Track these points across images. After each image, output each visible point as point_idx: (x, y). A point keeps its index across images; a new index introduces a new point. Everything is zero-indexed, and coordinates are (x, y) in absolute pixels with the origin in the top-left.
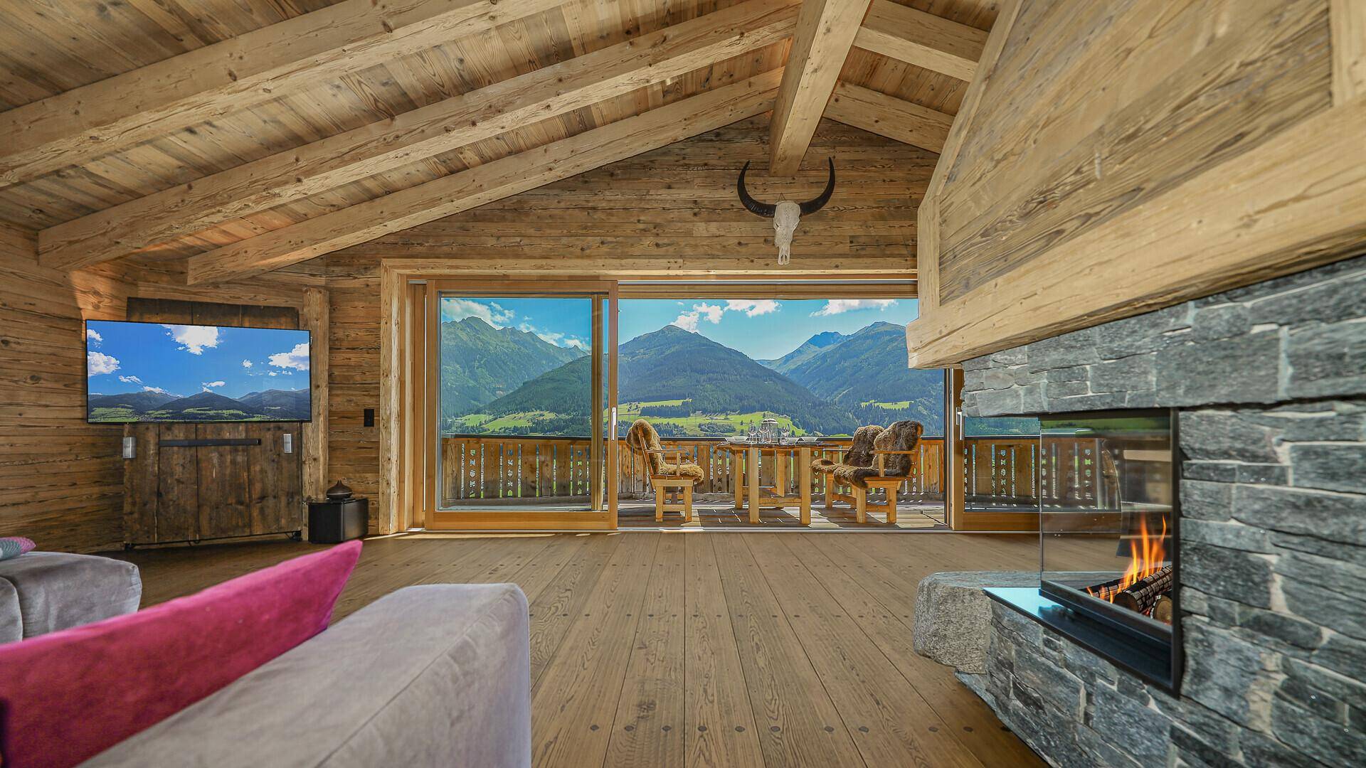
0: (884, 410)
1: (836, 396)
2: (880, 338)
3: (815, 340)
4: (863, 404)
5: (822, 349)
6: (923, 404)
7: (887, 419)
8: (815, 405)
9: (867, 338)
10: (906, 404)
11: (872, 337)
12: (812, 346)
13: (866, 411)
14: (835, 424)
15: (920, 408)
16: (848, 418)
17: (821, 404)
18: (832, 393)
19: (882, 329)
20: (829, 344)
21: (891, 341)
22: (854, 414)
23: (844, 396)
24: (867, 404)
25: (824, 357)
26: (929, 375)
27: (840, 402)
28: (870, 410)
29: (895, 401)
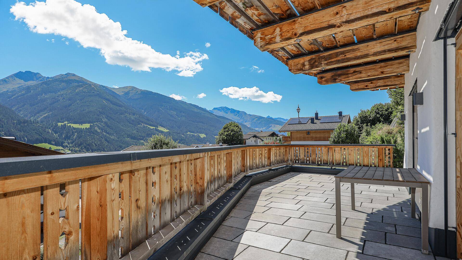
0: (74, 128)
1: (39, 117)
2: (71, 83)
3: (19, 75)
4: (60, 124)
5: (26, 83)
6: (98, 126)
7: (76, 134)
8: (19, 122)
9: (63, 81)
10: (87, 126)
11: (66, 82)
12: (17, 79)
13: (61, 128)
14: (38, 137)
15: (96, 128)
16: (48, 132)
17: (25, 122)
18: (35, 115)
19: (73, 78)
20: (33, 80)
21: (79, 86)
22: (53, 130)
23: (45, 118)
24: (63, 124)
25: (28, 89)
26: (101, 110)
27: (42, 122)
28: (64, 128)
29: (81, 123)
